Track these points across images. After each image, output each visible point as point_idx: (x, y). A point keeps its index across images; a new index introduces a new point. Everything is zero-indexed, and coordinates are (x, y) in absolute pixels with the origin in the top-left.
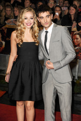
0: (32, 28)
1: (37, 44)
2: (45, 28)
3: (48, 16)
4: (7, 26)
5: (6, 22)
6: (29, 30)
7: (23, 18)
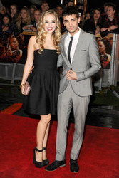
0: (54, 33)
1: (58, 53)
2: (71, 33)
3: (73, 20)
4: (24, 33)
5: (23, 29)
6: (50, 35)
7: (44, 21)
